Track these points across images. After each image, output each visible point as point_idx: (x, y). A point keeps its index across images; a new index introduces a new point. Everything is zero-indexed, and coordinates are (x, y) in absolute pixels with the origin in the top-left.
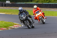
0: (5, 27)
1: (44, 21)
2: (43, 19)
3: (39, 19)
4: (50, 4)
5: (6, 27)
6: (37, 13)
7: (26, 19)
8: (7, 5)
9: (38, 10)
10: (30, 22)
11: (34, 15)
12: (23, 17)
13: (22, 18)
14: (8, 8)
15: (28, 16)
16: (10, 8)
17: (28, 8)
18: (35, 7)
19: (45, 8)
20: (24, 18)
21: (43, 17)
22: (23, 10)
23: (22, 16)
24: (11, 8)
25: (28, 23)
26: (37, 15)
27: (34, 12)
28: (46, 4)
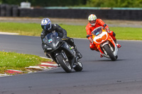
0: (19, 66)
1: (115, 53)
2: (112, 48)
3: (101, 48)
4: (131, 11)
5: (21, 67)
6: (96, 32)
7: (61, 48)
8: (22, 12)
9: (100, 25)
10: (70, 57)
11: (88, 37)
12: (51, 43)
13: (49, 45)
14: (25, 19)
15: (66, 41)
16: (30, 19)
17: (76, 20)
18: (92, 17)
19: (118, 21)
20: (55, 45)
21: (110, 43)
22: (53, 26)
23: (51, 40)
24: (34, 19)
25: (65, 59)
26: (95, 38)
27: (89, 31)
28: (120, 11)
